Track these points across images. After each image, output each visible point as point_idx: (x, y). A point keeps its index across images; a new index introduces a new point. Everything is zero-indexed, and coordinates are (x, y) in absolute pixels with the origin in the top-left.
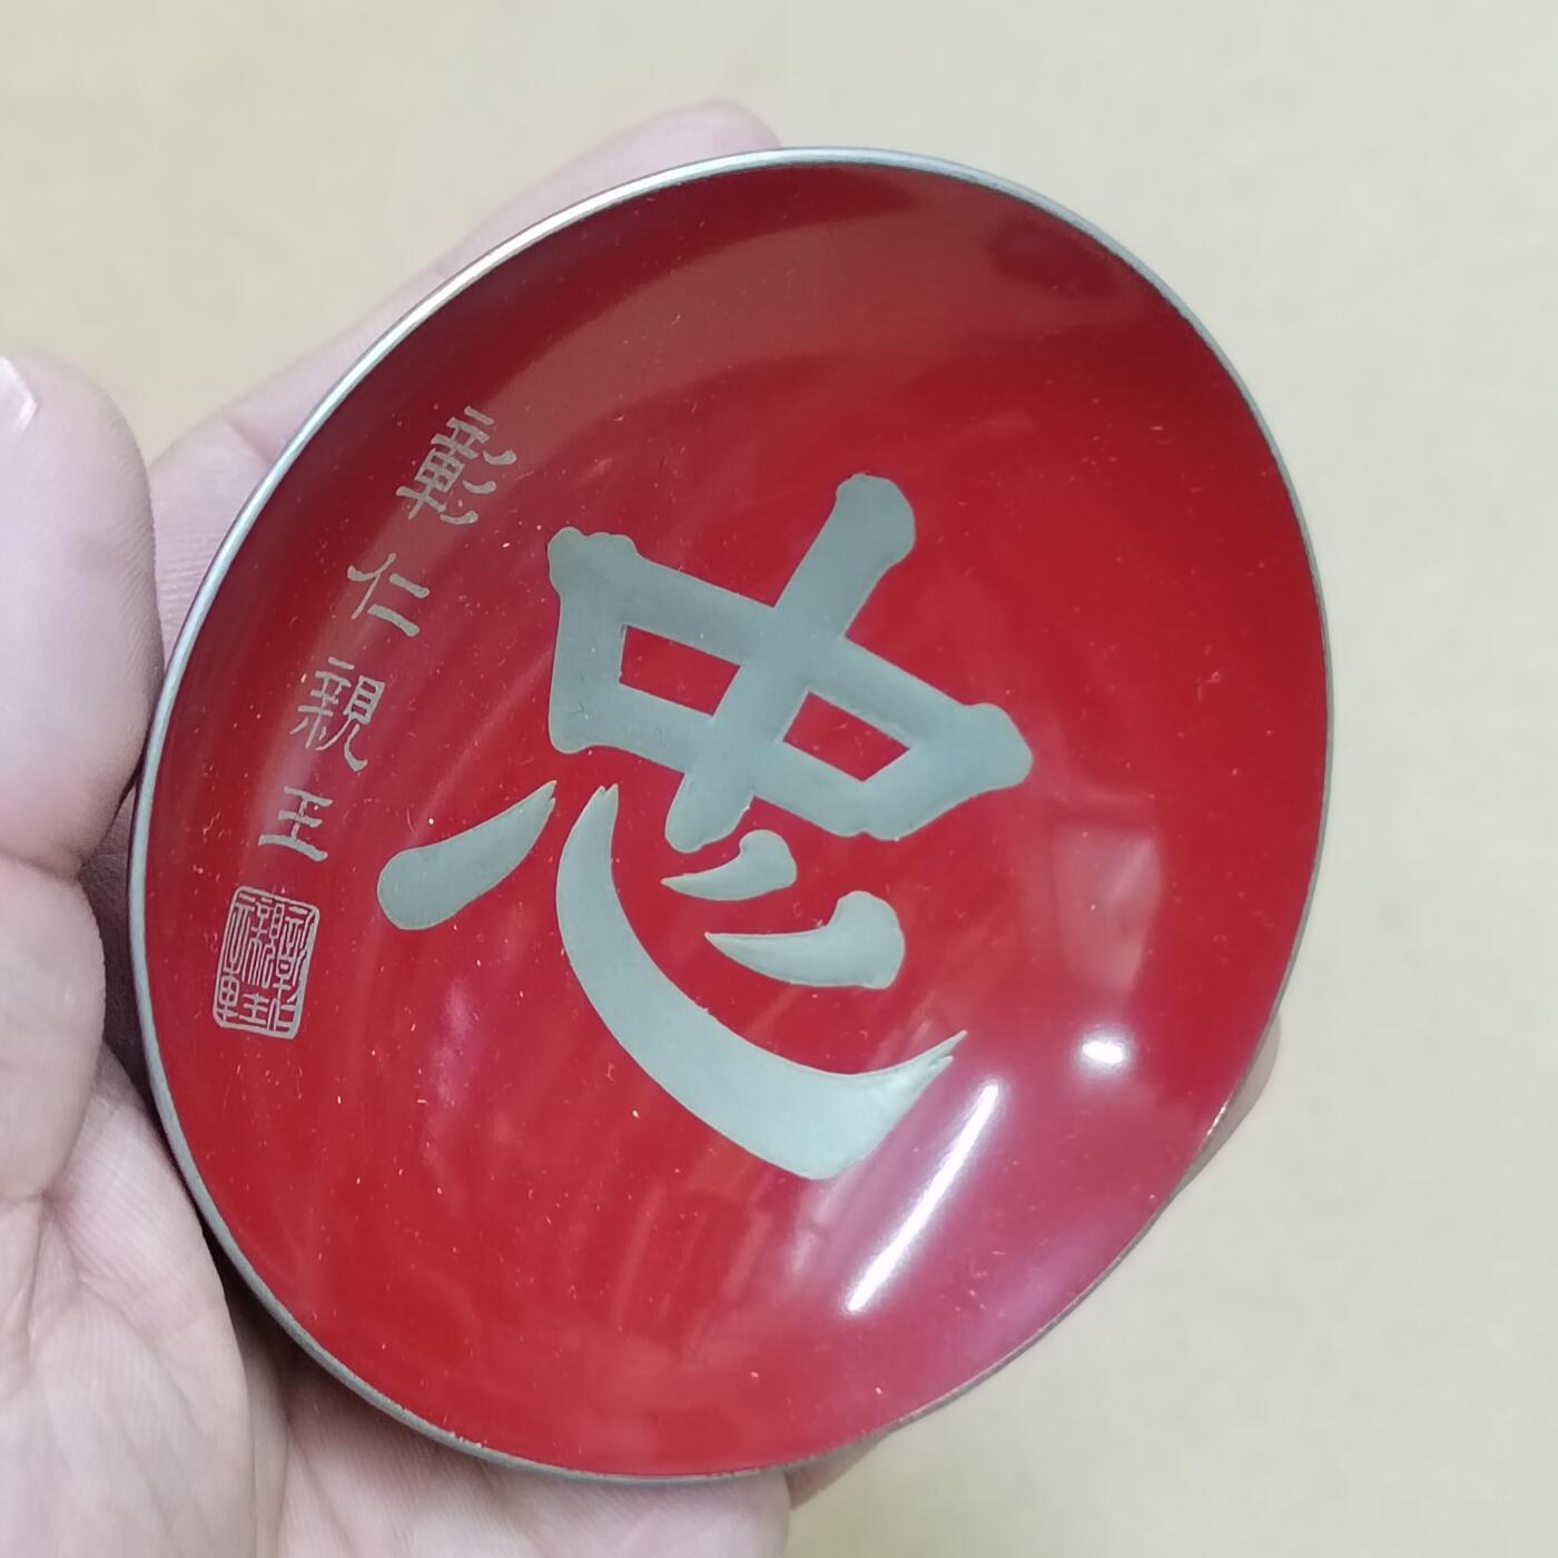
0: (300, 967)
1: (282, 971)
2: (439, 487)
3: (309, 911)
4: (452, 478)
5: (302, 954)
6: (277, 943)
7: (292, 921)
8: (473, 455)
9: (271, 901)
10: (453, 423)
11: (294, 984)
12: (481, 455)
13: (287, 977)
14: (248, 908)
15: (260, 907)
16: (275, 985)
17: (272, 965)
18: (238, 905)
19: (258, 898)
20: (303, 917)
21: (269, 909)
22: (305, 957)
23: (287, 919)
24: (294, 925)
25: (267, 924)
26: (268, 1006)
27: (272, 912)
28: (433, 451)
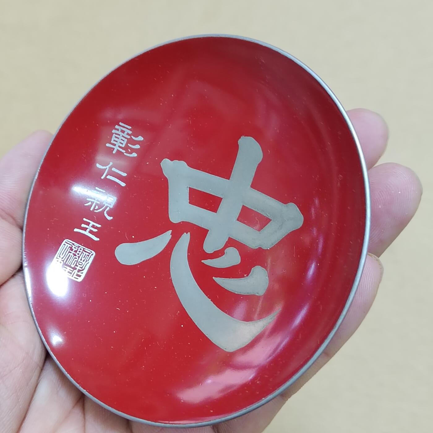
0: (86, 265)
1: (79, 264)
2: (121, 145)
3: (92, 252)
4: (124, 143)
5: (87, 262)
6: (79, 257)
7: (85, 253)
8: (129, 137)
9: (78, 246)
10: (117, 127)
11: (83, 268)
12: (131, 137)
13: (81, 266)
14: (69, 245)
15: (74, 246)
16: (76, 267)
17: (76, 262)
18: (65, 243)
19: (73, 244)
20: (90, 253)
21: (77, 248)
22: (88, 263)
23: (83, 252)
24: (86, 254)
25: (76, 251)
26: (73, 271)
27: (78, 249)
28: (114, 134)
